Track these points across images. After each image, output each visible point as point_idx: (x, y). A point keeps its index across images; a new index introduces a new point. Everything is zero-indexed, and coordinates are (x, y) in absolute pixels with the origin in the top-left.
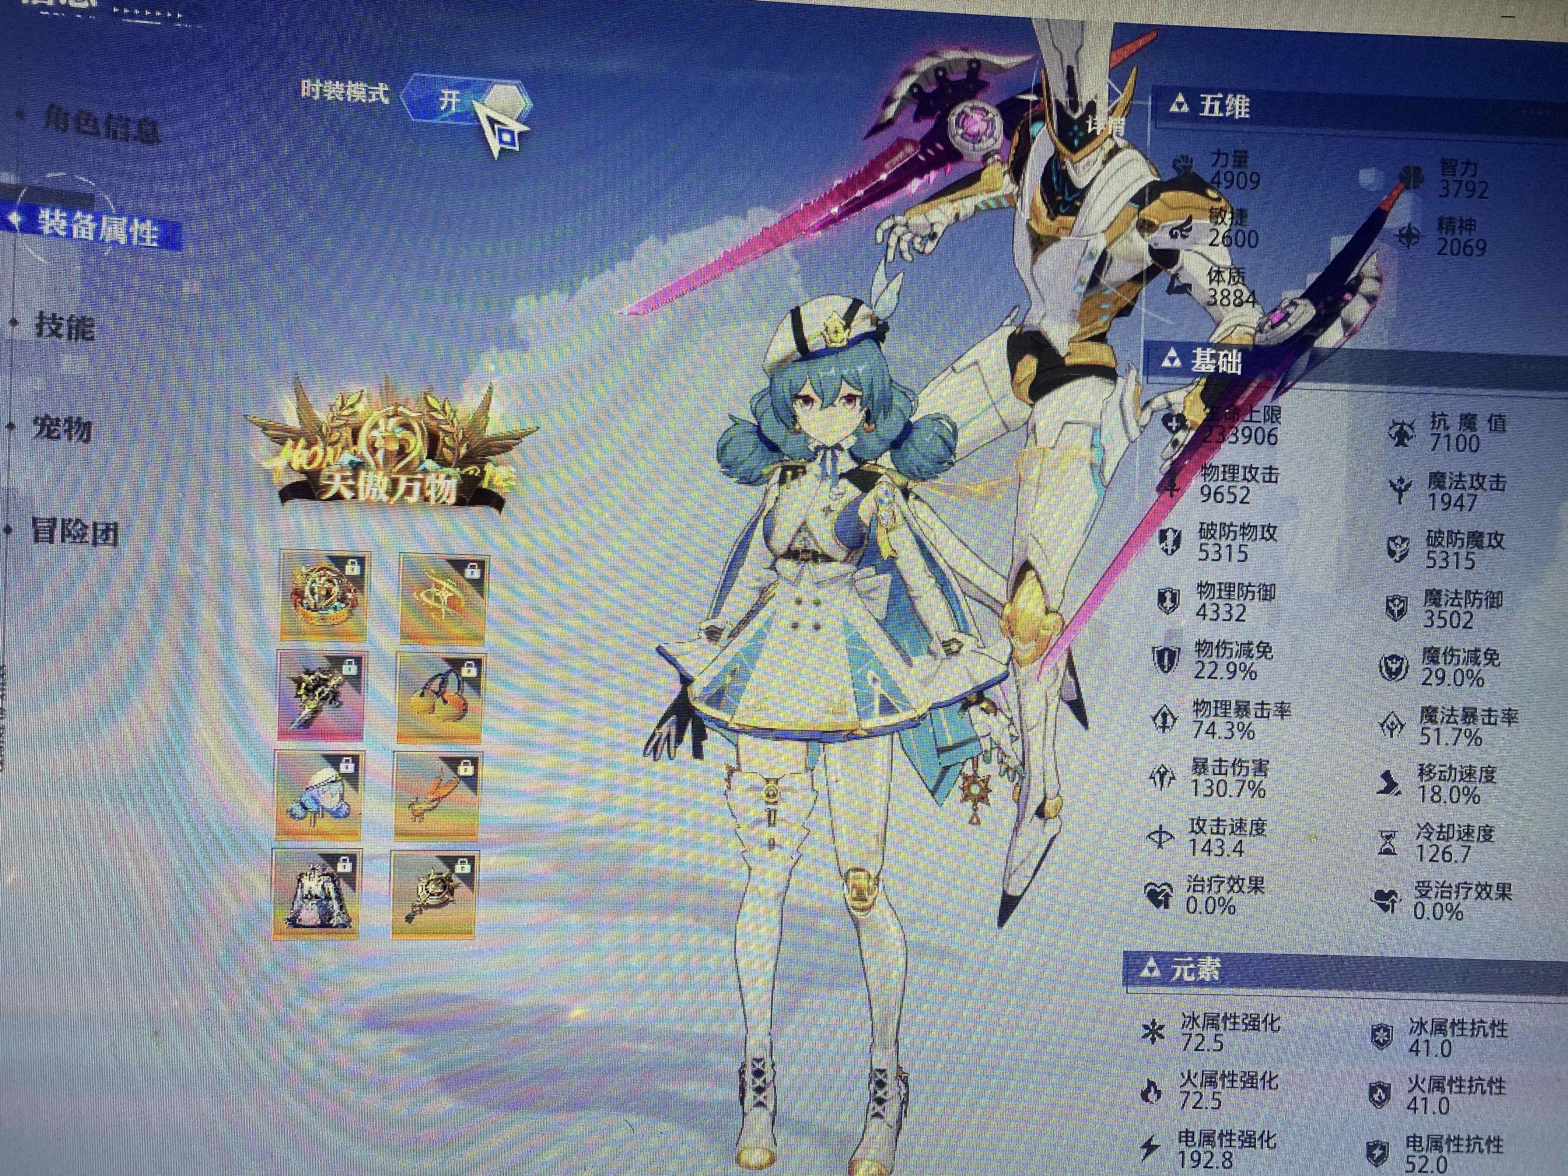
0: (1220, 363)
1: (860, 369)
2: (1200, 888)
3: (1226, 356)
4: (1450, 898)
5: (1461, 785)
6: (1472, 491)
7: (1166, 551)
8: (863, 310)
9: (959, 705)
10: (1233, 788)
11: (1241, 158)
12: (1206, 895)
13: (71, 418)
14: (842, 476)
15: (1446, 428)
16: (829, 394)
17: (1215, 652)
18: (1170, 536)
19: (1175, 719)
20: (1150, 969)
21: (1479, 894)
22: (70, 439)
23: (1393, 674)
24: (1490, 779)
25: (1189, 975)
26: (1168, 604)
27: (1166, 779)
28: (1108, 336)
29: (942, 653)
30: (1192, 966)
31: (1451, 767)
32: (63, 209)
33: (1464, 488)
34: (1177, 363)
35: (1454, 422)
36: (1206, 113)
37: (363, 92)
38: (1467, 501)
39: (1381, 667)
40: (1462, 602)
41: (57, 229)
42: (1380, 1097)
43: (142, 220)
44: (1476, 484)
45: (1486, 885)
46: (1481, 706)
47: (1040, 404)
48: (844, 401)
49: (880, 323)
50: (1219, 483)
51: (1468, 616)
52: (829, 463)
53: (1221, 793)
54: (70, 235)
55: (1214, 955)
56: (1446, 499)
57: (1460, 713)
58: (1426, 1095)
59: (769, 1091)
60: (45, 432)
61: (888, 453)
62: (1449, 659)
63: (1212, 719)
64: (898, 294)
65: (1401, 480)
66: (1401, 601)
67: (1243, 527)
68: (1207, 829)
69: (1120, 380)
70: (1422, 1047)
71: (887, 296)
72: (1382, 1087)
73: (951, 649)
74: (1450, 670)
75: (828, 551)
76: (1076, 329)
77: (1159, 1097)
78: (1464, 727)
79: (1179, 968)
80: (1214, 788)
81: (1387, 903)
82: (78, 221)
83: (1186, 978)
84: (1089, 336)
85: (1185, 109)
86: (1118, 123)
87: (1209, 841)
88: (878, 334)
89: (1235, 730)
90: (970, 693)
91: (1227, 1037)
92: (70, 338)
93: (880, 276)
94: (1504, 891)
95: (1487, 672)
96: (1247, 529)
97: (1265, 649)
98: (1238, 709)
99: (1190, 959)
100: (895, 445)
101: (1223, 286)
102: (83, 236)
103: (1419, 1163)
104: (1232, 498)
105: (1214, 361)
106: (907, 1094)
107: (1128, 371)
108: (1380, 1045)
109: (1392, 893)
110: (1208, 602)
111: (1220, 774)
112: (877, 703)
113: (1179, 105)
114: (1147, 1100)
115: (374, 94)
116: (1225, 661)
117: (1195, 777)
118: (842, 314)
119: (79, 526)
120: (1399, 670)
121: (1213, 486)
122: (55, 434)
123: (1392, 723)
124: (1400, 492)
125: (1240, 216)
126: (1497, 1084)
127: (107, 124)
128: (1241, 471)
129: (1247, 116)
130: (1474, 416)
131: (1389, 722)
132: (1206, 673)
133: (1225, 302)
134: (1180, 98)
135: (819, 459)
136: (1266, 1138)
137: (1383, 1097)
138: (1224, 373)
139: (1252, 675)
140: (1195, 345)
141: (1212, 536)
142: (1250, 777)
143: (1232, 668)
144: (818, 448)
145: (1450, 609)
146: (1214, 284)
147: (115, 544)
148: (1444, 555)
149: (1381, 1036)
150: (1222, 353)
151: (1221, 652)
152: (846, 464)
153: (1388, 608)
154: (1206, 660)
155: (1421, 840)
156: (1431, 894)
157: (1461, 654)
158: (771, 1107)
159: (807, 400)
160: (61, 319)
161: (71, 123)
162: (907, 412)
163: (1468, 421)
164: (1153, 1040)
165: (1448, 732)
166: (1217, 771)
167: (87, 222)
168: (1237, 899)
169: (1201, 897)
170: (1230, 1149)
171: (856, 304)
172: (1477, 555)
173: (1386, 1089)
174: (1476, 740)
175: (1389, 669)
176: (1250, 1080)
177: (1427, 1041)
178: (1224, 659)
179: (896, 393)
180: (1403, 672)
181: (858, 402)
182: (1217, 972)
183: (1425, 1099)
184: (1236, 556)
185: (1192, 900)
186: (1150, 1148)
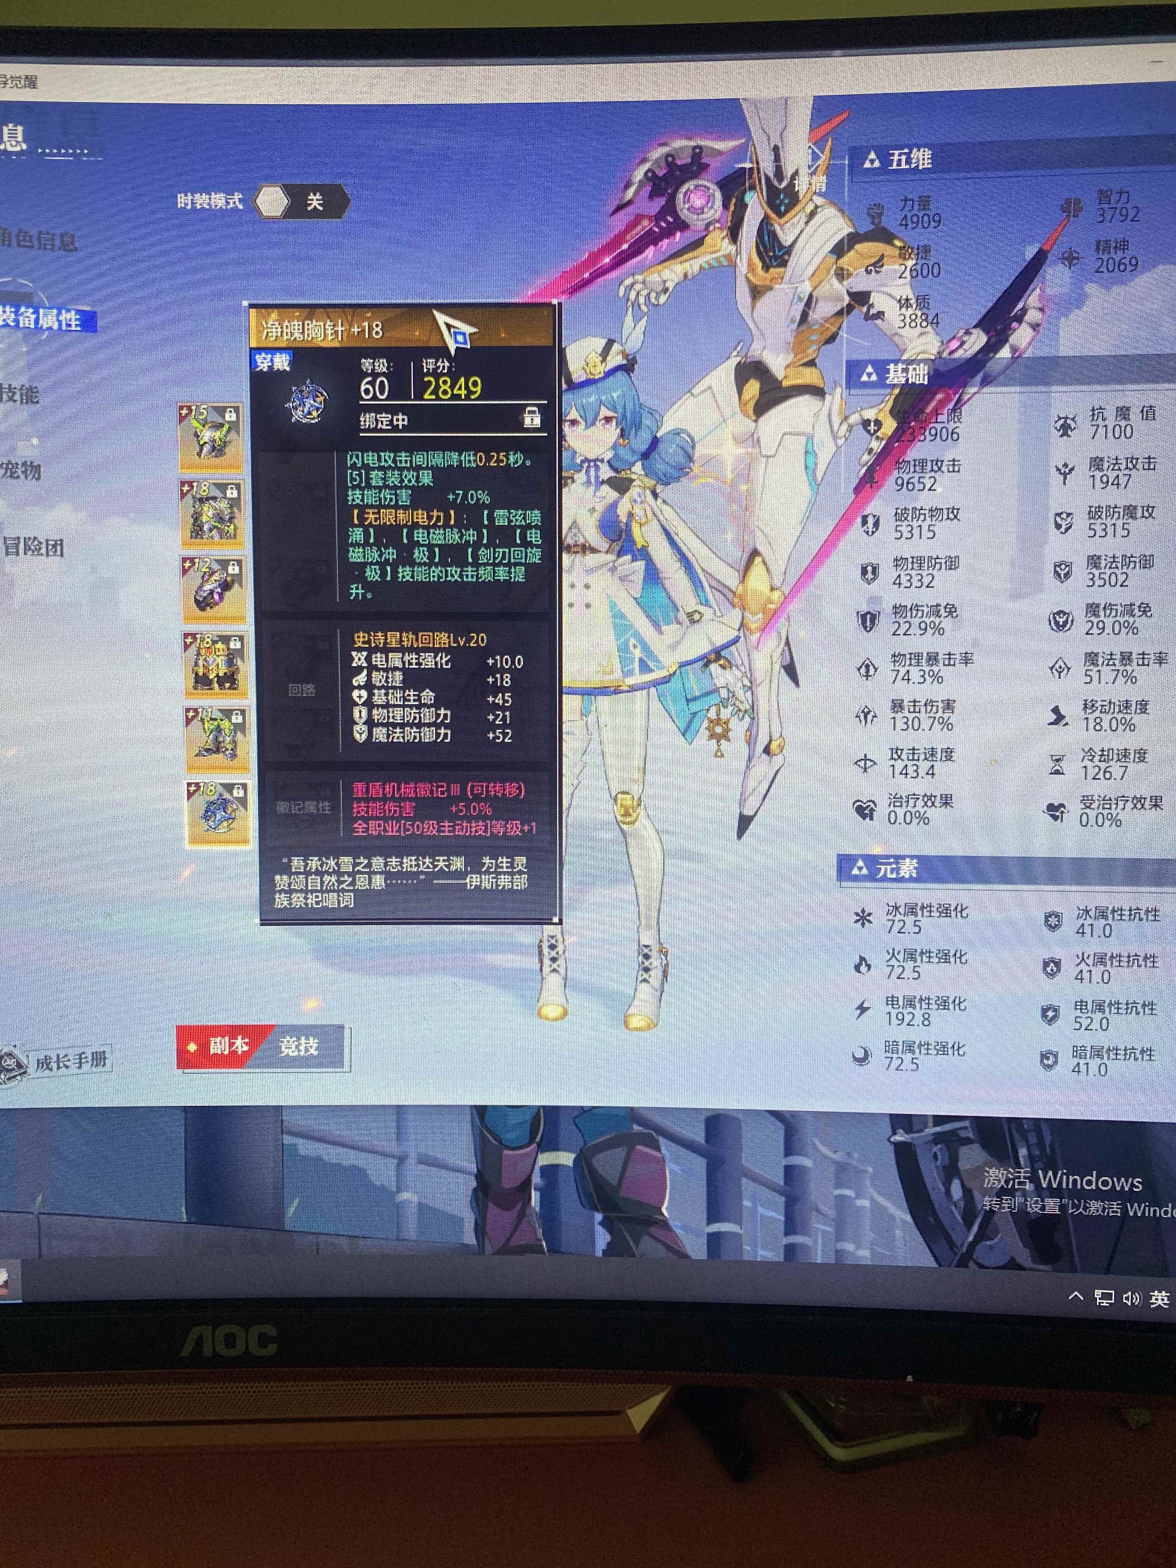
0: (910, 376)
1: (615, 395)
2: (899, 804)
3: (915, 369)
4: (1110, 808)
5: (1121, 715)
6: (1127, 472)
7: (867, 533)
8: (616, 347)
9: (701, 663)
10: (926, 724)
11: (924, 202)
12: (904, 809)
13: (26, 462)
14: (603, 482)
15: (1104, 420)
16: (590, 417)
17: (909, 614)
18: (871, 520)
19: (876, 669)
20: (860, 869)
21: (1135, 805)
22: (26, 477)
23: (1060, 627)
24: (1144, 710)
25: (892, 873)
26: (870, 576)
27: (870, 717)
28: (817, 361)
29: (686, 621)
30: (894, 866)
31: (1110, 702)
32: (11, 306)
33: (1120, 469)
34: (874, 378)
35: (1110, 414)
36: (895, 167)
37: (224, 201)
38: (1123, 481)
39: (1050, 621)
40: (1119, 565)
41: (9, 321)
42: (1052, 970)
43: (68, 311)
44: (1130, 466)
45: (1141, 798)
46: (1136, 650)
47: (763, 420)
48: (603, 422)
49: (630, 357)
50: (911, 475)
51: (1125, 576)
52: (592, 472)
53: (916, 728)
54: (17, 325)
55: (912, 857)
56: (1105, 480)
57: (1118, 657)
58: (1091, 968)
59: (561, 961)
60: (9, 473)
61: (639, 464)
62: (1108, 612)
63: (907, 668)
64: (644, 333)
65: (1066, 465)
66: (1067, 566)
67: (931, 510)
68: (904, 756)
69: (828, 397)
70: (1087, 929)
71: (634, 334)
72: (1053, 962)
73: (693, 619)
74: (1109, 621)
75: (593, 545)
76: (790, 358)
77: (869, 969)
78: (1122, 668)
79: (883, 867)
80: (910, 723)
81: (1057, 814)
82: (22, 313)
83: (889, 876)
84: (802, 362)
85: (877, 164)
86: (820, 182)
87: (906, 766)
88: (628, 368)
89: (926, 676)
90: (709, 653)
91: (924, 922)
92: (22, 403)
93: (629, 320)
94: (1157, 802)
95: (1141, 622)
96: (935, 512)
97: (951, 610)
98: (929, 659)
99: (892, 860)
100: (645, 456)
101: (910, 311)
102: (27, 325)
103: (1085, 1022)
104: (921, 486)
105: (904, 375)
106: (667, 965)
107: (834, 388)
108: (1053, 928)
109: (1062, 805)
110: (903, 573)
111: (914, 712)
112: (636, 665)
113: (872, 161)
114: (860, 972)
115: (231, 201)
116: (917, 620)
117: (893, 715)
118: (599, 351)
119: (36, 543)
120: (1066, 623)
121: (906, 477)
122: (16, 475)
123: (1060, 667)
124: (1065, 475)
125: (924, 251)
126: (1150, 959)
127: (39, 238)
128: (929, 464)
129: (930, 166)
130: (1128, 409)
131: (1057, 666)
132: (901, 631)
133: (913, 324)
134: (872, 156)
135: (584, 471)
136: (959, 1003)
137: (1055, 969)
138: (914, 384)
139: (940, 631)
140: (889, 362)
141: (906, 519)
142: (940, 714)
143: (923, 625)
144: (582, 461)
145: (1108, 571)
146: (904, 310)
147: (62, 555)
148: (1103, 527)
149: (1053, 921)
150: (911, 368)
151: (914, 613)
152: (606, 473)
153: (1056, 572)
154: (901, 621)
155: (1087, 762)
156: (1094, 806)
157: (1119, 608)
158: (563, 972)
159: (574, 422)
160: (15, 388)
161: (14, 241)
162: (655, 429)
163: (1123, 412)
164: (863, 925)
165: (1107, 673)
166: (912, 709)
167: (28, 314)
168: (931, 813)
169: (900, 812)
170: (927, 1011)
171: (610, 343)
172: (1133, 524)
173: (1058, 964)
174: (1132, 679)
175: (1057, 623)
176: (944, 957)
177: (1092, 925)
178: (917, 619)
179: (645, 415)
180: (1068, 626)
181: (614, 421)
182: (915, 871)
183: (1090, 971)
184: (926, 534)
185: (893, 813)
186: (862, 1009)
